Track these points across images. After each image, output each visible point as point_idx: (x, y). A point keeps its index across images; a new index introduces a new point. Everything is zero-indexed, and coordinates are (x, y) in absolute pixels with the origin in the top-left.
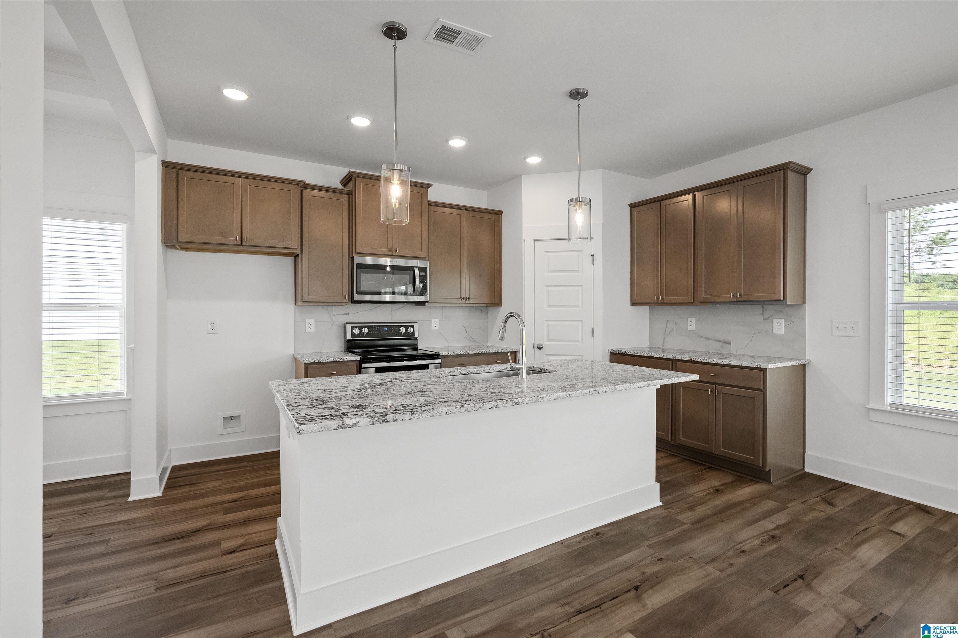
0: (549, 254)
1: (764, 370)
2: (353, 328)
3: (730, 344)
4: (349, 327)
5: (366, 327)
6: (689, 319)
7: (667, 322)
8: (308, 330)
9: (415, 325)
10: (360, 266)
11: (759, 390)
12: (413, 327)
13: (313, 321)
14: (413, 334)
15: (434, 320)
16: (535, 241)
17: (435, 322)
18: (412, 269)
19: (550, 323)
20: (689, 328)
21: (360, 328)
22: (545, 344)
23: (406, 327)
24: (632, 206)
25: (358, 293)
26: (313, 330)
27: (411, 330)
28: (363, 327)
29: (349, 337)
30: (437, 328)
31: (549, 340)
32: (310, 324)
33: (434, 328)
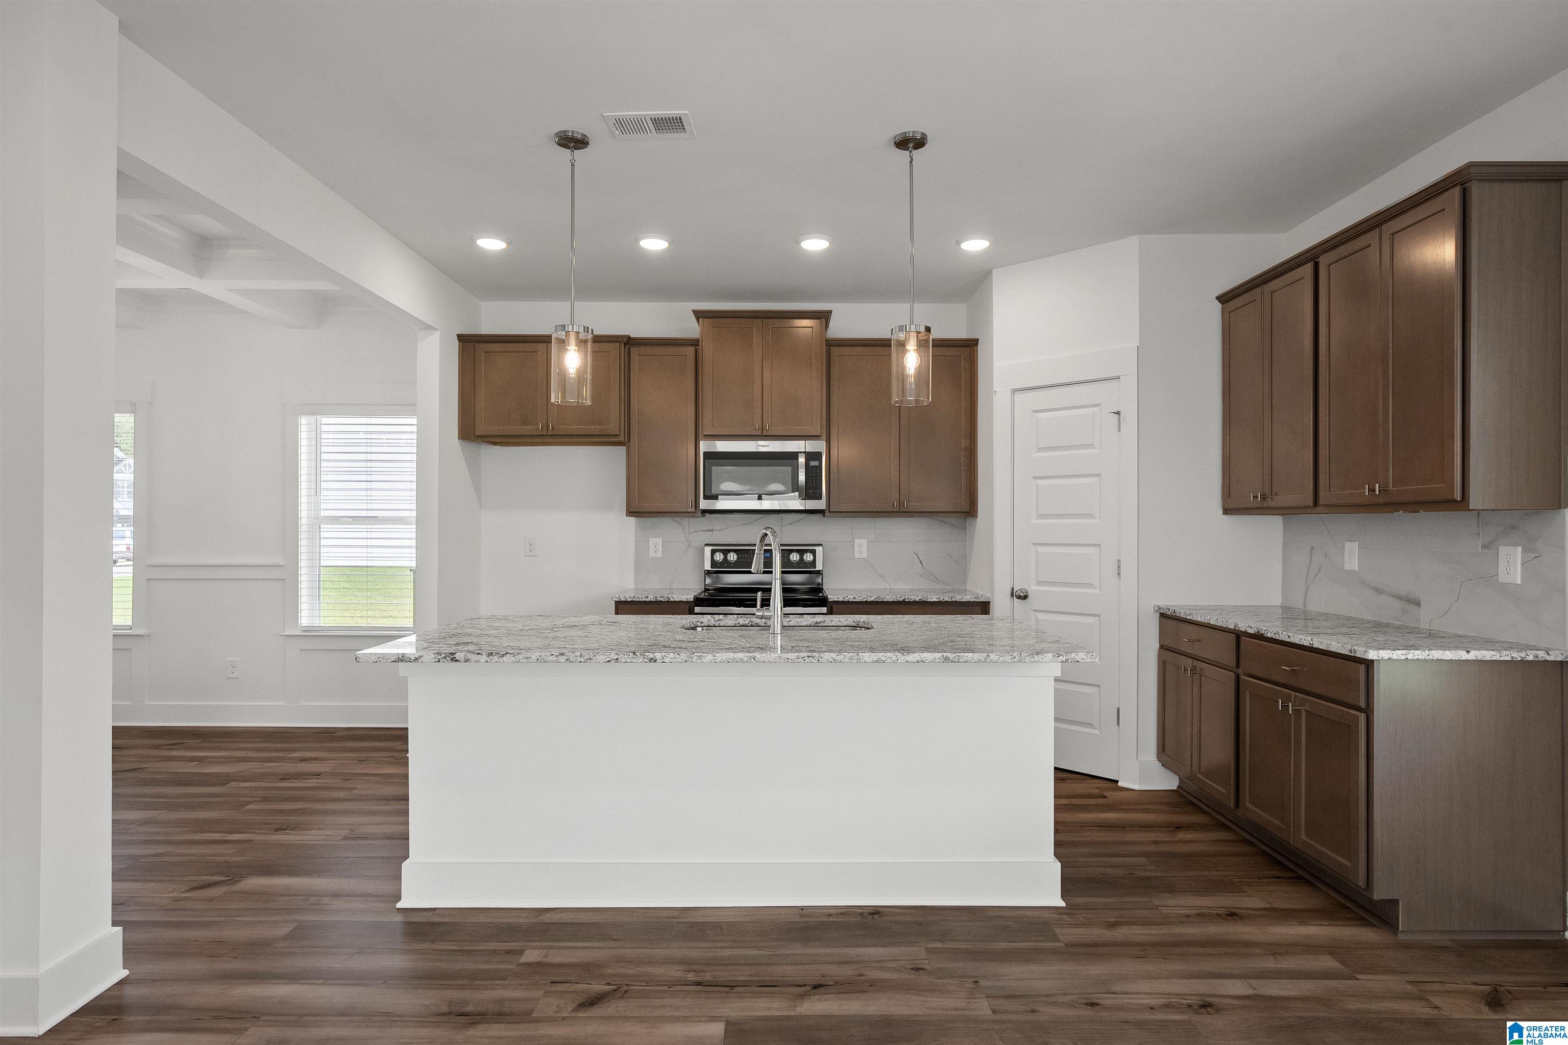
0: (1041, 415)
1: (1369, 664)
2: (713, 552)
3: (1418, 604)
4: (708, 550)
5: (735, 551)
6: (1348, 545)
7: (1312, 551)
8: (652, 554)
9: (819, 550)
10: (709, 456)
11: (1360, 709)
12: (813, 552)
13: (659, 541)
14: (813, 564)
15: (857, 542)
16: (1015, 391)
17: (860, 546)
18: (794, 456)
19: (1040, 549)
20: (1347, 567)
21: (725, 552)
22: (1033, 589)
23: (801, 552)
24: (1224, 299)
25: (705, 498)
26: (660, 554)
27: (808, 557)
28: (730, 551)
29: (708, 566)
30: (864, 555)
31: (1040, 583)
32: (656, 545)
33: (857, 555)
